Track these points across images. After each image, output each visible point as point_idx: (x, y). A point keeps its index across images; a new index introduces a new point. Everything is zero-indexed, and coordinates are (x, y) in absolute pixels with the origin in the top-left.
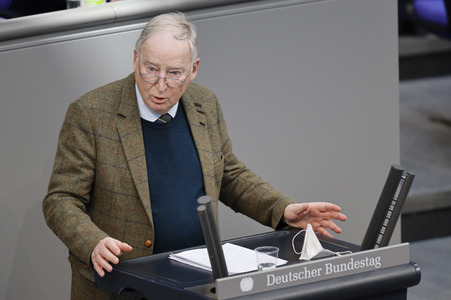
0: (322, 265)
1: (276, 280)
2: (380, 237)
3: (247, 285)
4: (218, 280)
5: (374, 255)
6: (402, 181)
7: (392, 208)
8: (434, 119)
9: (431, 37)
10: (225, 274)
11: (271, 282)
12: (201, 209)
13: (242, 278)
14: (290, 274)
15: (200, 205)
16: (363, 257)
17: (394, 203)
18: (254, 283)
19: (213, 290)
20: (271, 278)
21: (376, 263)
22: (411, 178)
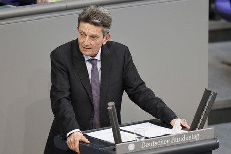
1: (146, 145)
2: (199, 125)
3: (131, 148)
4: (117, 144)
5: (196, 134)
6: (211, 96)
7: (205, 110)
8: (223, 63)
9: (223, 21)
10: (121, 142)
11: (144, 146)
12: (109, 108)
13: (129, 144)
14: (153, 142)
15: (109, 106)
16: (190, 134)
17: (206, 107)
18: (135, 146)
19: (114, 150)
20: (144, 144)
21: (197, 137)
22: (215, 95)
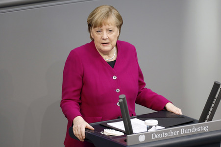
0: (179, 130)
1: (156, 136)
2: (208, 117)
3: (142, 139)
4: (128, 136)
5: (205, 125)
6: (219, 89)
7: (214, 102)
10: (131, 133)
11: (154, 137)
12: (120, 101)
13: (139, 135)
14: (163, 134)
15: (120, 99)
16: (199, 126)
17: (215, 100)
18: (146, 138)
19: (126, 141)
20: (154, 135)
21: (206, 129)
